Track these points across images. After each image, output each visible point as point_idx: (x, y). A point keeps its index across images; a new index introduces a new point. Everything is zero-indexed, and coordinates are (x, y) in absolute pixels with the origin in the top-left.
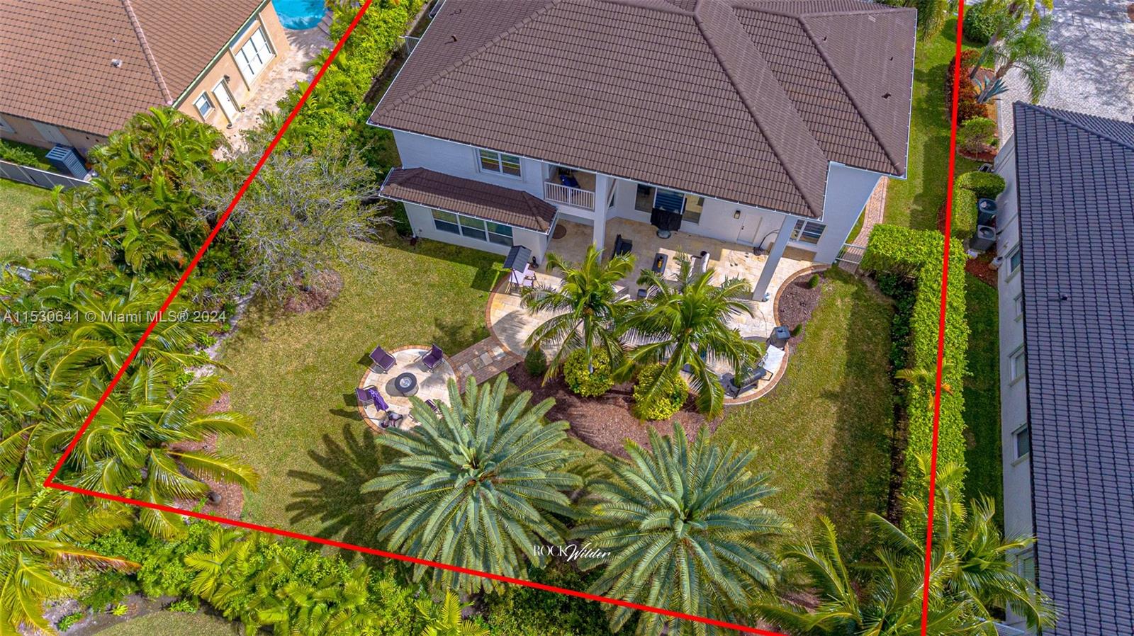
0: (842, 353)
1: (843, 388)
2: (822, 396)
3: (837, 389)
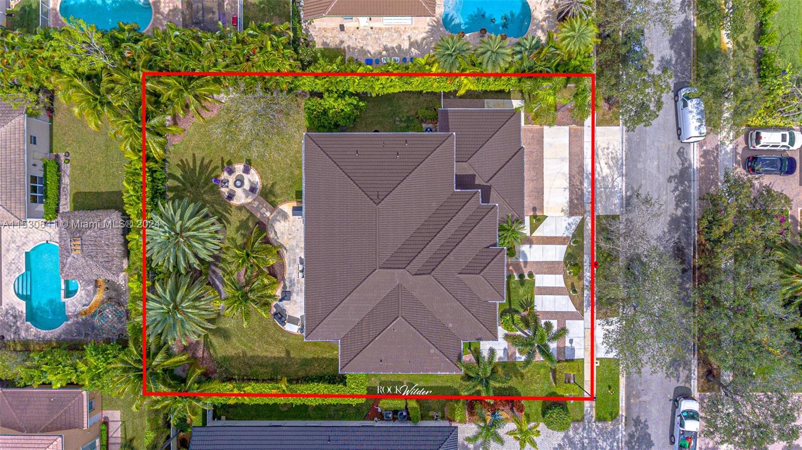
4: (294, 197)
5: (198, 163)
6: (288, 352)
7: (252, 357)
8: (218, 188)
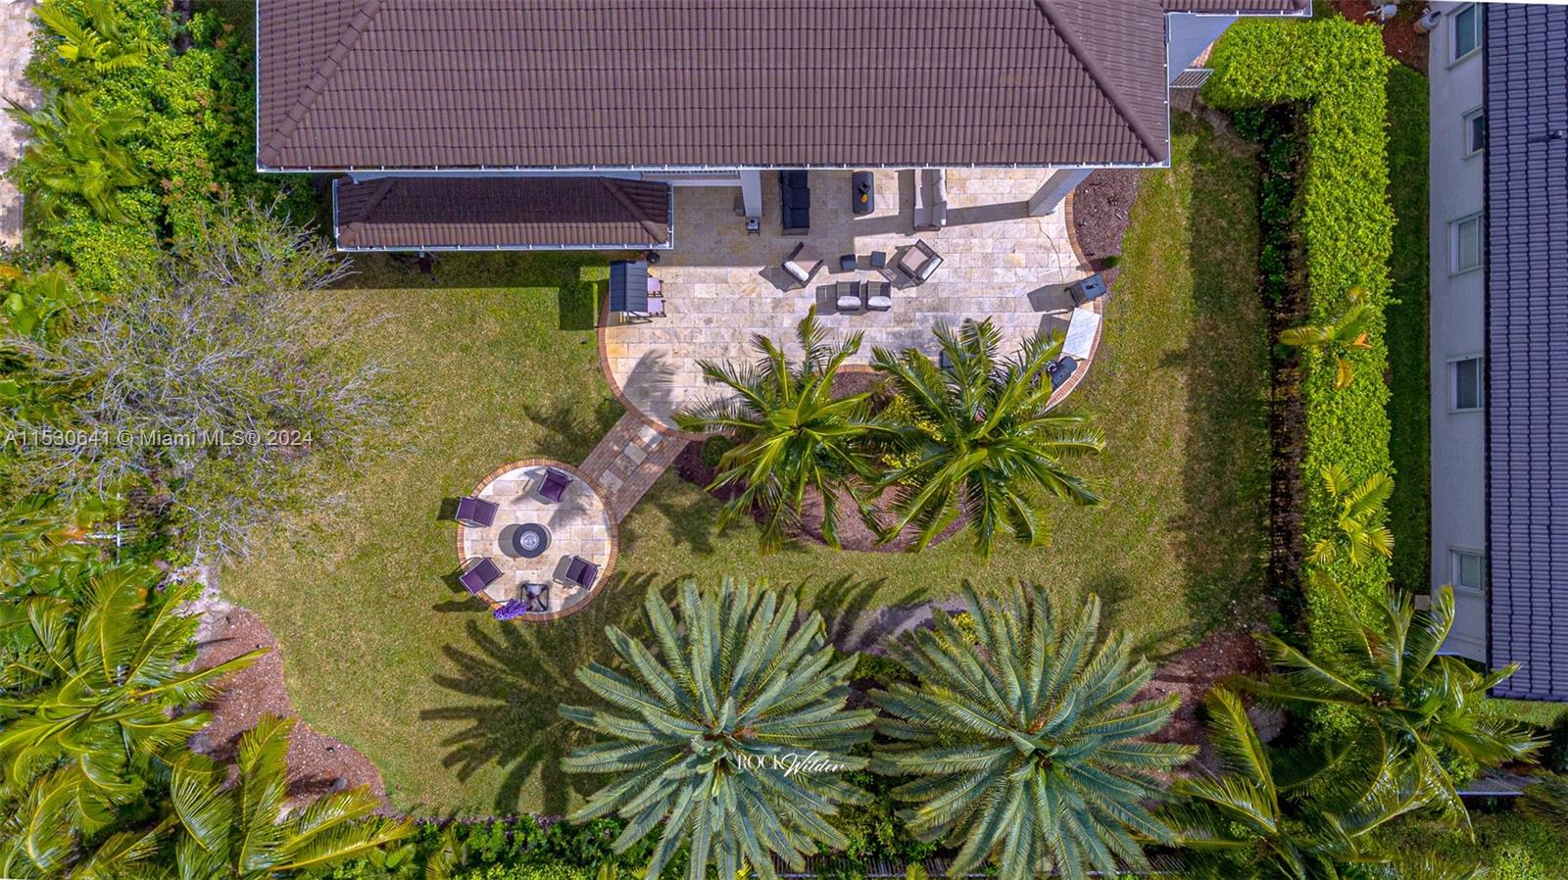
0: (1185, 275)
1: (1193, 340)
2: (1162, 364)
3: (1184, 344)
4: (583, 334)
5: (456, 699)
6: (1172, 359)
7: (1190, 494)
8: (551, 623)
